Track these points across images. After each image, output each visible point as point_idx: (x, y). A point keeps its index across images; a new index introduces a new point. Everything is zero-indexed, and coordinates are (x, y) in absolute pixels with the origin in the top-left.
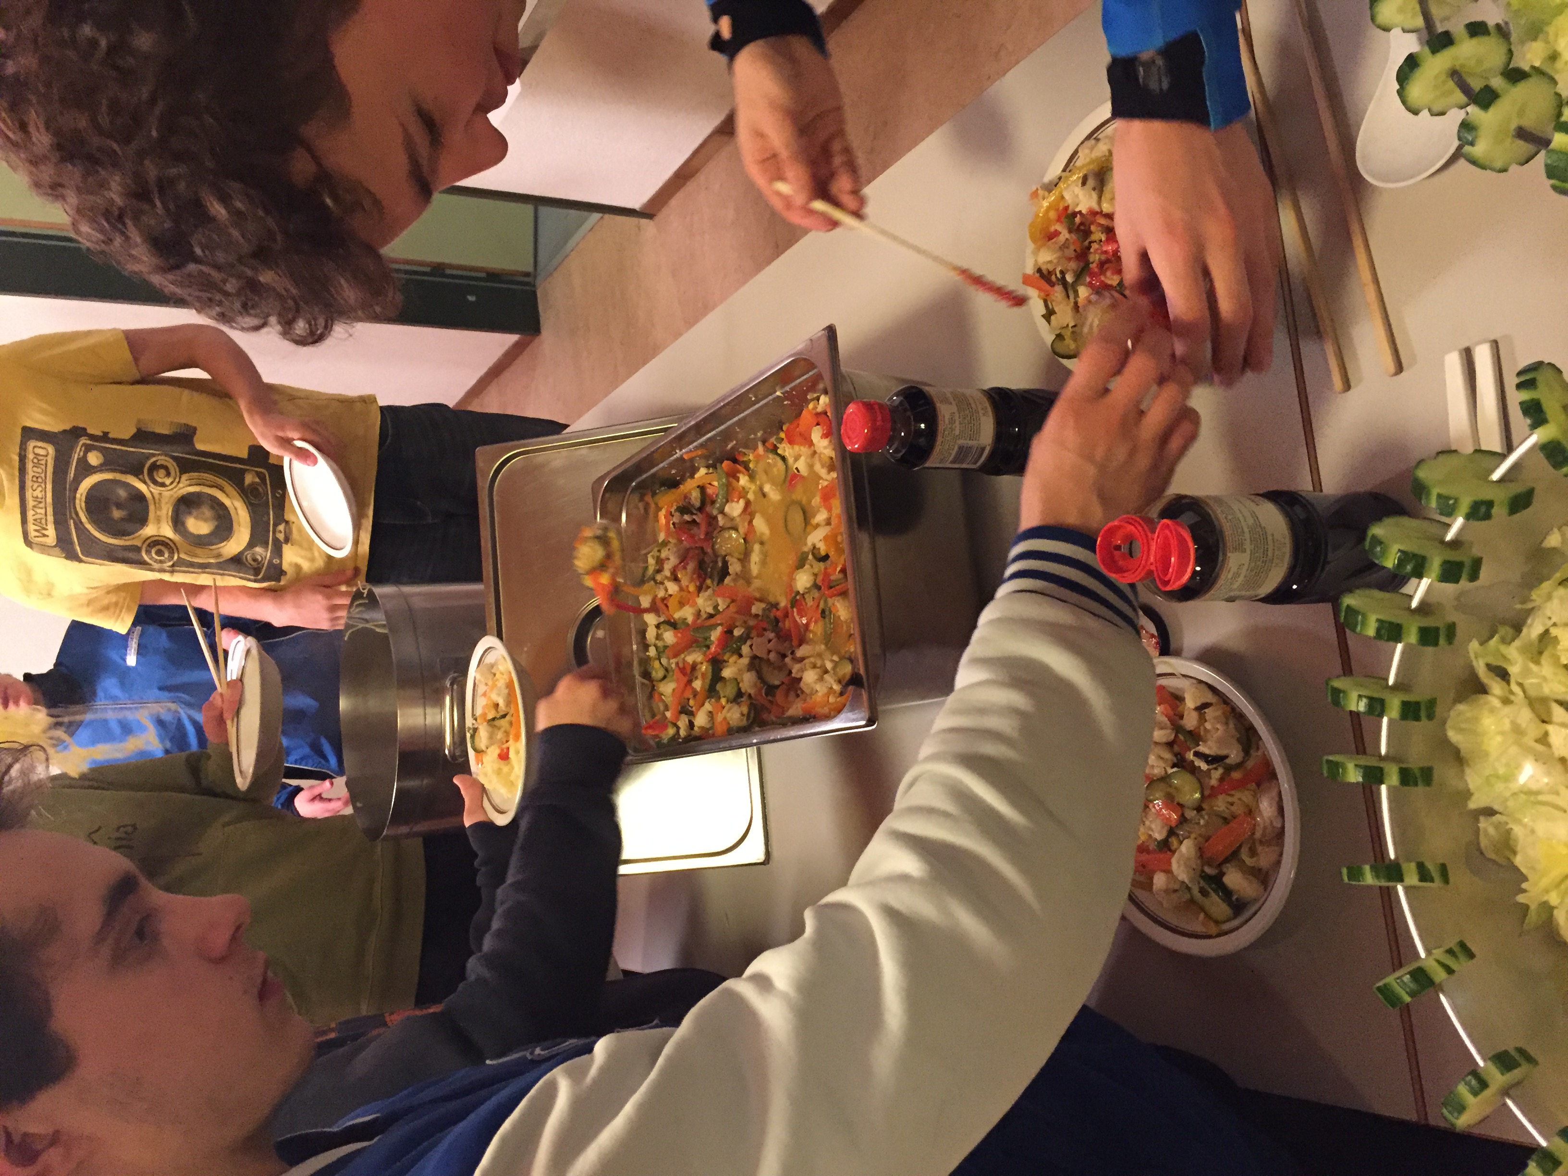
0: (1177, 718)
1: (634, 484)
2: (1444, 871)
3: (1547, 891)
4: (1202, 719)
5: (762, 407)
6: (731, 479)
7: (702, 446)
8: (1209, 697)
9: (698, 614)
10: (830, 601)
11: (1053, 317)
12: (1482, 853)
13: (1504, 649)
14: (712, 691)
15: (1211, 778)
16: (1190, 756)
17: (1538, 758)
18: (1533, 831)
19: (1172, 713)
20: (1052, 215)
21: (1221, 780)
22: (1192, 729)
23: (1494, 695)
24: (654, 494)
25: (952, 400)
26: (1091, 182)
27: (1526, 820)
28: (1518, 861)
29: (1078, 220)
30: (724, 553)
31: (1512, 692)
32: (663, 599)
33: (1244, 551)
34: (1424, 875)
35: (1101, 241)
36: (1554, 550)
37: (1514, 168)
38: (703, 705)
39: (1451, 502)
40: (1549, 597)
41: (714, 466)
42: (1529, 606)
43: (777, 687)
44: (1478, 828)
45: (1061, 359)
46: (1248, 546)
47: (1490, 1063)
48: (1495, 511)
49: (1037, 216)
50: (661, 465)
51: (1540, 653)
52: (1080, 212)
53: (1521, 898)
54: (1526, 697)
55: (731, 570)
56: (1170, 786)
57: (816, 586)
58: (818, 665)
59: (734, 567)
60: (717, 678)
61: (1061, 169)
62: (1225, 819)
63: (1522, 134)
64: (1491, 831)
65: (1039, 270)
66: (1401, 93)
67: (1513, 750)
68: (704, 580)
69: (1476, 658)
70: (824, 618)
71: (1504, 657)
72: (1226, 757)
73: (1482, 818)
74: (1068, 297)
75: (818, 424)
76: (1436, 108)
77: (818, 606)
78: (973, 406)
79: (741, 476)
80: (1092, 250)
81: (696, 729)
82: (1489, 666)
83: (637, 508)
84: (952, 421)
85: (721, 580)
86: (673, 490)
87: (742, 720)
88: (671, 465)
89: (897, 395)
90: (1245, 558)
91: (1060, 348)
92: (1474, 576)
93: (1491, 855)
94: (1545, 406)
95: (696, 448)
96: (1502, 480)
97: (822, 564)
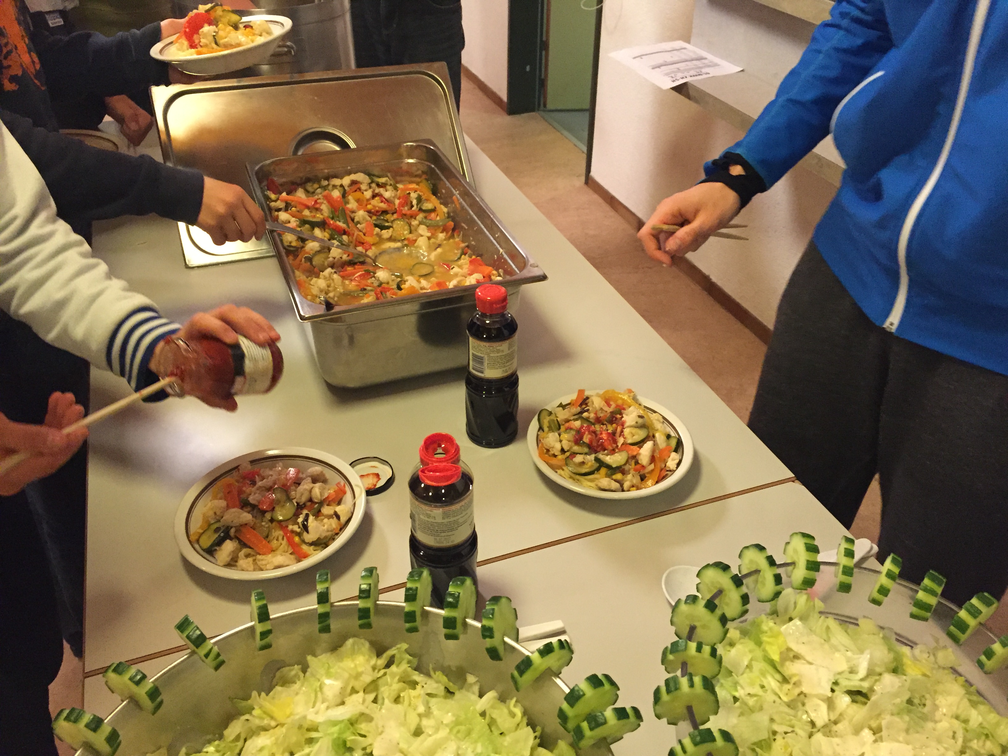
0: (327, 502)
1: (433, 166)
2: (267, 646)
3: (261, 707)
4: (330, 517)
5: (492, 242)
6: (442, 228)
7: (463, 208)
8: (343, 519)
9: (353, 212)
10: (373, 293)
11: (561, 408)
12: (279, 669)
13: (405, 661)
14: (303, 222)
15: (293, 525)
16: (305, 512)
17: (343, 689)
18: (297, 694)
19: (330, 499)
20: (620, 402)
21: (293, 532)
22: (322, 511)
23: (376, 661)
24: (427, 180)
25: (511, 350)
26: (640, 421)
27: (304, 688)
28: (278, 688)
29: (619, 416)
30: (394, 226)
31: (379, 670)
32: (360, 189)
33: (443, 518)
34: (264, 635)
35: (607, 430)
36: (465, 680)
37: (673, 629)
38: (293, 217)
39: (491, 616)
40: (437, 682)
41: (449, 217)
42: (432, 673)
43: (311, 263)
44: (294, 665)
45: (537, 415)
46: (446, 521)
47: (152, 685)
48: (488, 640)
49: (620, 393)
50: (447, 183)
51: (404, 682)
52: (622, 417)
53: (254, 694)
54: (378, 678)
55: (383, 231)
56: (285, 502)
57: (381, 284)
58: (329, 289)
59: (386, 234)
60: (313, 225)
61: (646, 405)
62: (267, 537)
63: (692, 629)
64: (293, 673)
65: (588, 398)
66: (708, 566)
67: (346, 675)
68: (376, 215)
69: (397, 649)
70: (361, 290)
71: (400, 663)
72: (308, 532)
73: (300, 666)
74: (574, 415)
75: (484, 277)
76: (700, 586)
77: (368, 286)
78: (508, 364)
79: (444, 234)
80: (602, 426)
81: (276, 213)
82: (393, 656)
83: (418, 170)
84: (498, 351)
85: (376, 226)
86: (431, 192)
87: (287, 242)
88: (447, 189)
89: (512, 316)
90: (439, 520)
91: (544, 414)
92: (448, 637)
93: (278, 674)
94: (551, 655)
95: (461, 204)
96: (505, 643)
97: (395, 286)
